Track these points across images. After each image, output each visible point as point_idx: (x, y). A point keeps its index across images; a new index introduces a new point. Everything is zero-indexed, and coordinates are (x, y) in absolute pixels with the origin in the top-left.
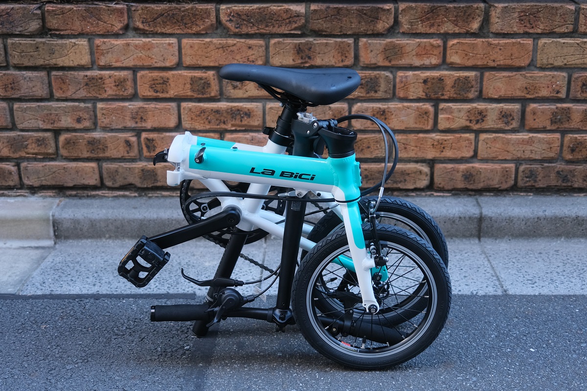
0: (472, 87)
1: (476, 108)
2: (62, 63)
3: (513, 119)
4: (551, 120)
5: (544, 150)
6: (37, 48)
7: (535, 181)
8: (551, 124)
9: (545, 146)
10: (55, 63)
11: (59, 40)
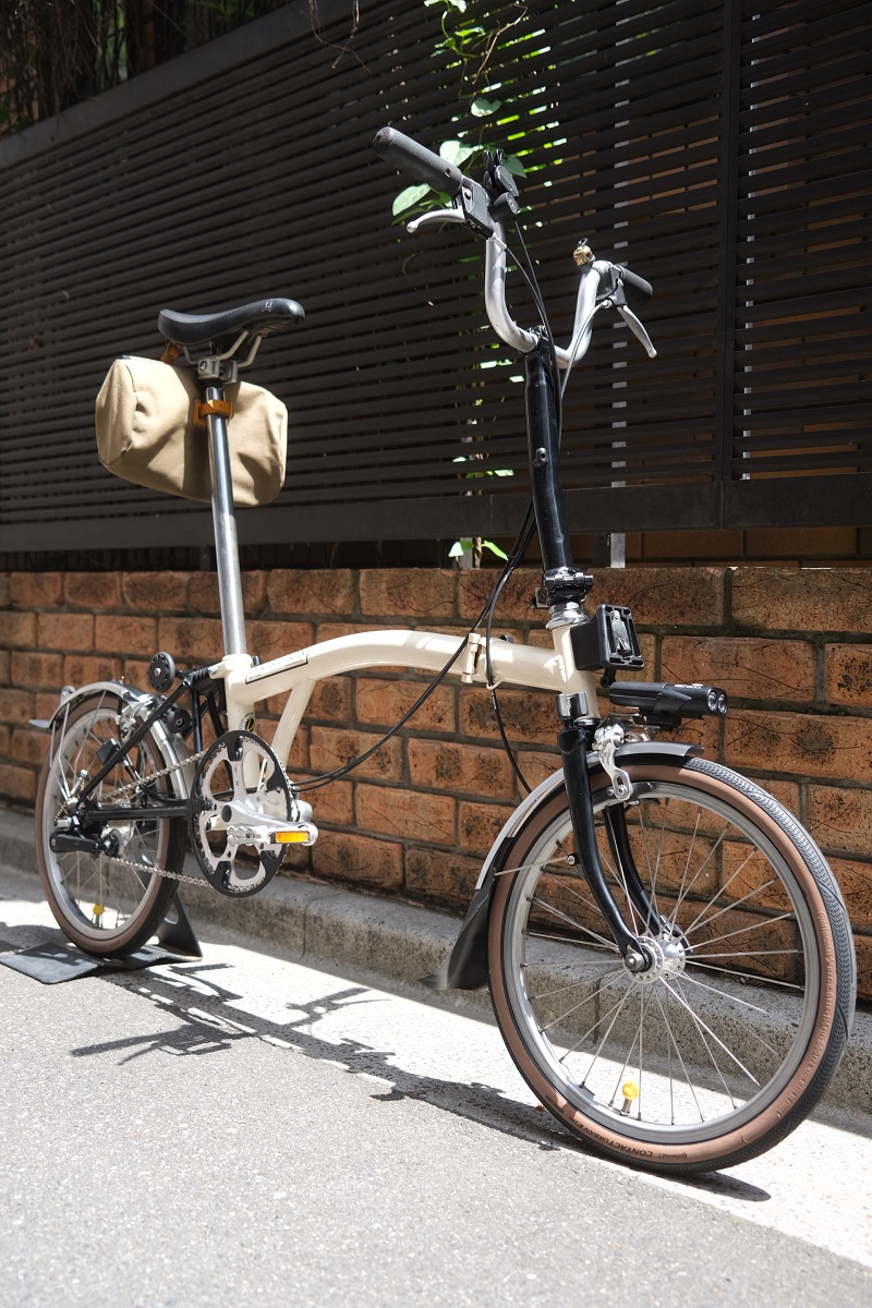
0: (341, 701)
1: (347, 737)
3: (389, 762)
4: (437, 771)
5: (431, 824)
7: (425, 883)
8: (438, 778)
9: (432, 818)
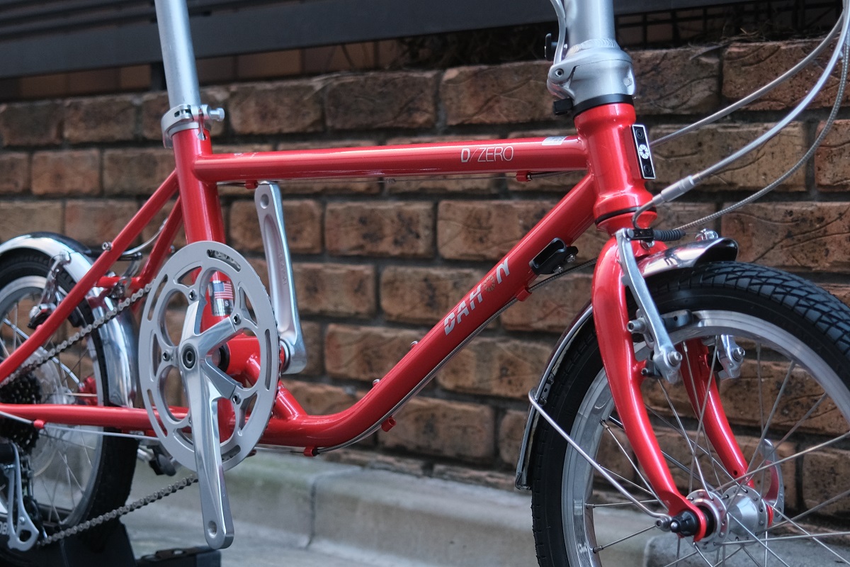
2: (743, 179)
6: (700, 144)
10: (729, 180)
11: (744, 125)
